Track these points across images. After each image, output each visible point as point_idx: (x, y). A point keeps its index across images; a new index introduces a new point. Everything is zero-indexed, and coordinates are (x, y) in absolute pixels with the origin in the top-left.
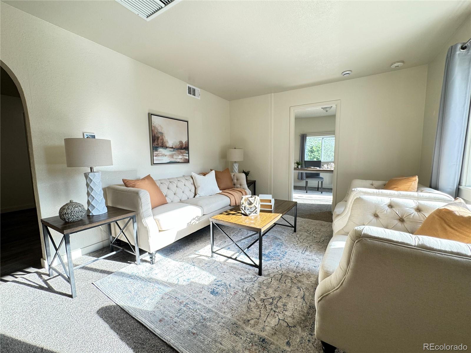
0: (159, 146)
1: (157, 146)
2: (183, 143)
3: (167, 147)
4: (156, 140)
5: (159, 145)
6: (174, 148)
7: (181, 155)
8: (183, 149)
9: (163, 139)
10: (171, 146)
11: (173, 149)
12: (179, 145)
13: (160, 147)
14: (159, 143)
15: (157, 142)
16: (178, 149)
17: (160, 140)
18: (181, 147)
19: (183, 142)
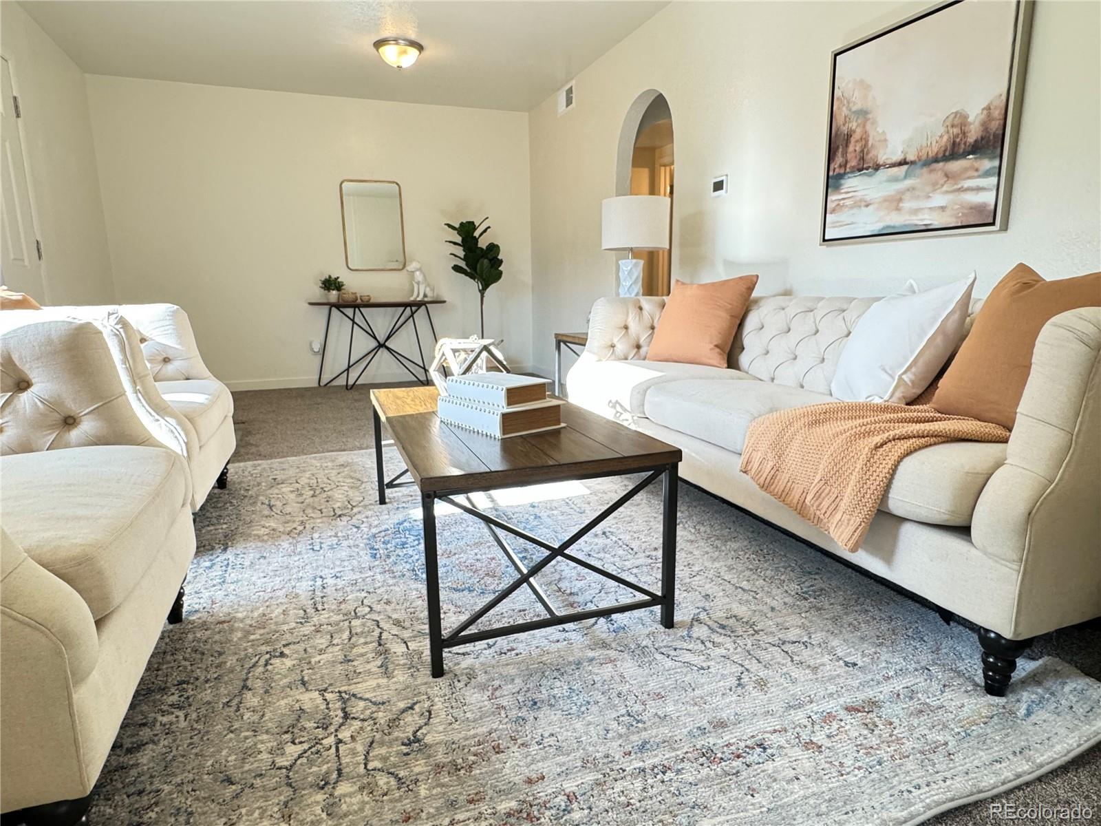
2: (971, 119)
3: (877, 167)
4: (840, 150)
6: (912, 163)
7: (945, 188)
8: (964, 155)
9: (865, 139)
10: (898, 157)
11: (906, 167)
12: (945, 138)
15: (845, 153)
16: (936, 160)
17: (857, 141)
18: (954, 143)
19: (966, 117)
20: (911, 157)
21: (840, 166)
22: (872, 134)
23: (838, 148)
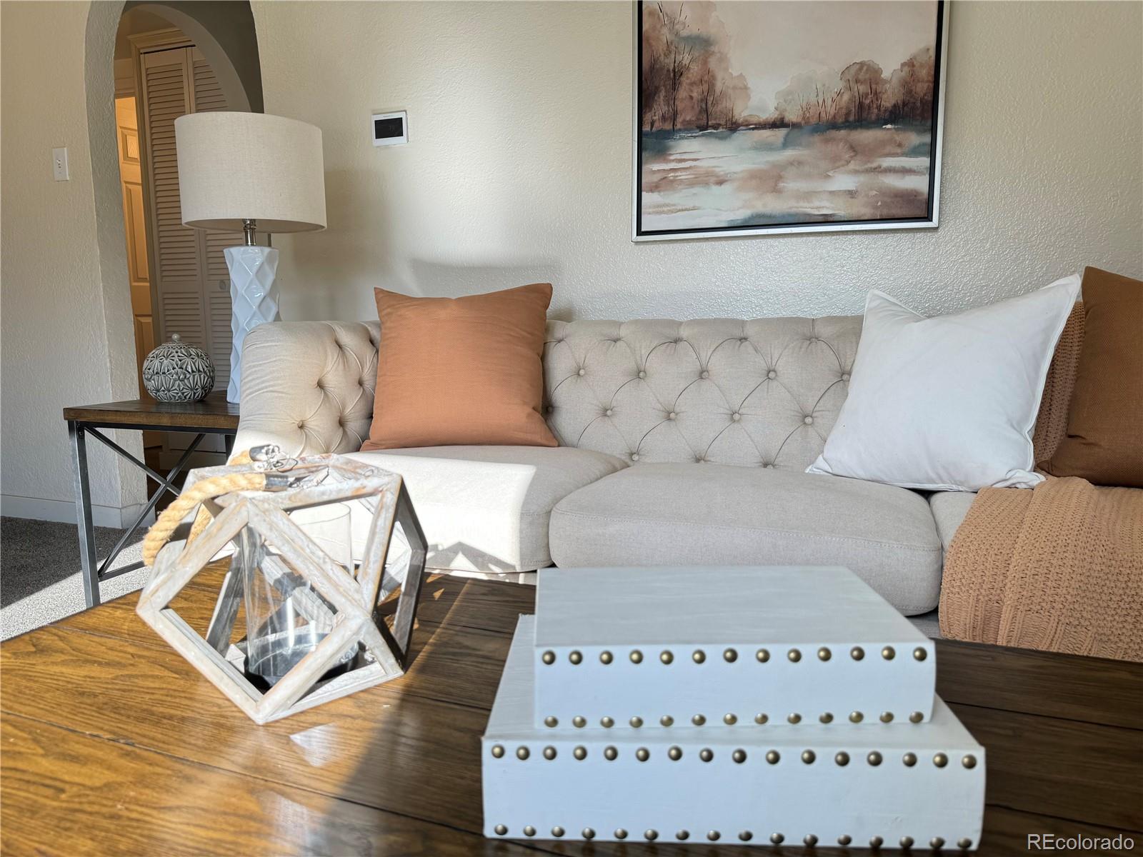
0: (679, 126)
1: (668, 126)
2: (886, 74)
3: (734, 127)
4: (662, 94)
5: (679, 120)
6: (795, 126)
8: (879, 123)
9: (708, 80)
10: (769, 114)
12: (846, 97)
13: (687, 130)
14: (680, 105)
15: (670, 99)
16: (833, 125)
17: (692, 84)
18: (861, 105)
19: (877, 71)
20: (792, 117)
21: (664, 118)
22: (719, 75)
23: (657, 90)
